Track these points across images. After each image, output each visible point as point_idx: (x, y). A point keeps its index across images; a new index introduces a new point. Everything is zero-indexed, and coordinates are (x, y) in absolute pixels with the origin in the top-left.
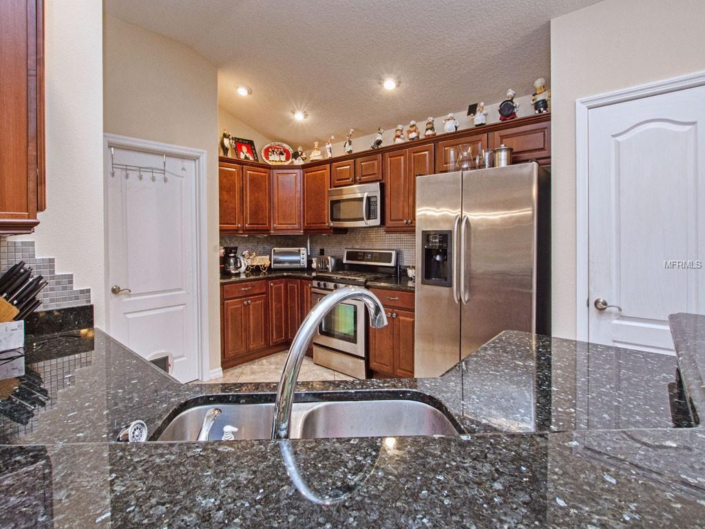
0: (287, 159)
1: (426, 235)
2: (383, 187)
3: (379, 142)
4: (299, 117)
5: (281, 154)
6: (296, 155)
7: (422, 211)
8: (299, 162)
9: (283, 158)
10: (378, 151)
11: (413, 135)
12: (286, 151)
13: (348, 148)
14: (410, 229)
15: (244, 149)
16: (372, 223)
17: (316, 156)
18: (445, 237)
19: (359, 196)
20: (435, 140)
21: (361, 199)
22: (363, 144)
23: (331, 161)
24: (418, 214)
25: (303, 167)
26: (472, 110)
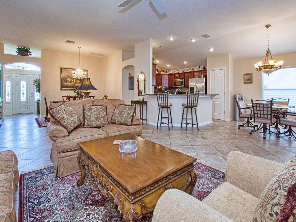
0: (165, 73)
1: (191, 88)
2: (184, 79)
3: (184, 71)
4: (168, 66)
5: (164, 72)
6: (167, 72)
7: (190, 84)
8: (167, 74)
9: (164, 73)
10: (184, 73)
11: (190, 70)
12: (165, 71)
13: (178, 72)
14: (188, 87)
15: (157, 71)
16: (182, 86)
17: (171, 72)
18: (193, 88)
19: (180, 81)
20: (193, 72)
21: (180, 82)
22: (181, 71)
23: (174, 74)
24: (189, 84)
25: (169, 75)
26: (199, 67)
